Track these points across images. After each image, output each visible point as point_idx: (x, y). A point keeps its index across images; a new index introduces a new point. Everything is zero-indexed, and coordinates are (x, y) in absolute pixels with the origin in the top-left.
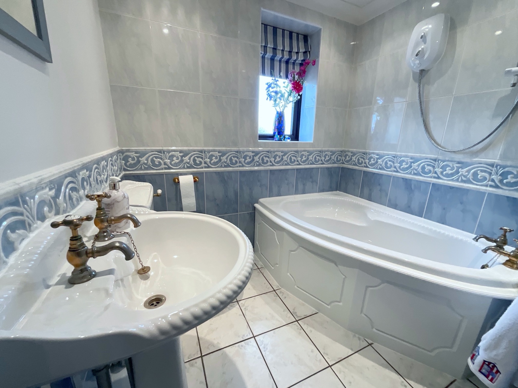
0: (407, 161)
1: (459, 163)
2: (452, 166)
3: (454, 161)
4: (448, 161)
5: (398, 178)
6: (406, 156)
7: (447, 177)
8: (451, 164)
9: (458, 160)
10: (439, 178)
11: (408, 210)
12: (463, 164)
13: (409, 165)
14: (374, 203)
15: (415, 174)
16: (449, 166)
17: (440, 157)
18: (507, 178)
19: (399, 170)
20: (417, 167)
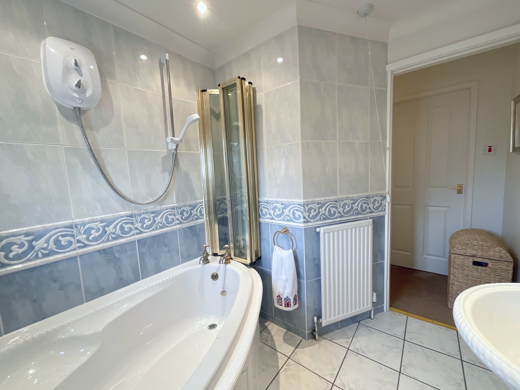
0: (97, 227)
1: (152, 213)
2: (148, 218)
3: (149, 213)
4: (144, 213)
5: (90, 254)
6: (93, 221)
7: (149, 229)
8: (147, 216)
9: (151, 211)
10: (141, 232)
11: (122, 283)
12: (156, 213)
13: (101, 230)
14: (57, 315)
15: (114, 239)
16: (146, 218)
17: (136, 212)
18: (184, 215)
19: (88, 243)
20: (114, 230)
